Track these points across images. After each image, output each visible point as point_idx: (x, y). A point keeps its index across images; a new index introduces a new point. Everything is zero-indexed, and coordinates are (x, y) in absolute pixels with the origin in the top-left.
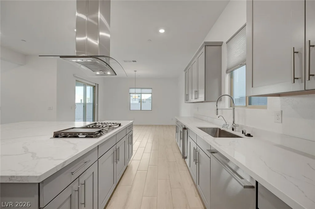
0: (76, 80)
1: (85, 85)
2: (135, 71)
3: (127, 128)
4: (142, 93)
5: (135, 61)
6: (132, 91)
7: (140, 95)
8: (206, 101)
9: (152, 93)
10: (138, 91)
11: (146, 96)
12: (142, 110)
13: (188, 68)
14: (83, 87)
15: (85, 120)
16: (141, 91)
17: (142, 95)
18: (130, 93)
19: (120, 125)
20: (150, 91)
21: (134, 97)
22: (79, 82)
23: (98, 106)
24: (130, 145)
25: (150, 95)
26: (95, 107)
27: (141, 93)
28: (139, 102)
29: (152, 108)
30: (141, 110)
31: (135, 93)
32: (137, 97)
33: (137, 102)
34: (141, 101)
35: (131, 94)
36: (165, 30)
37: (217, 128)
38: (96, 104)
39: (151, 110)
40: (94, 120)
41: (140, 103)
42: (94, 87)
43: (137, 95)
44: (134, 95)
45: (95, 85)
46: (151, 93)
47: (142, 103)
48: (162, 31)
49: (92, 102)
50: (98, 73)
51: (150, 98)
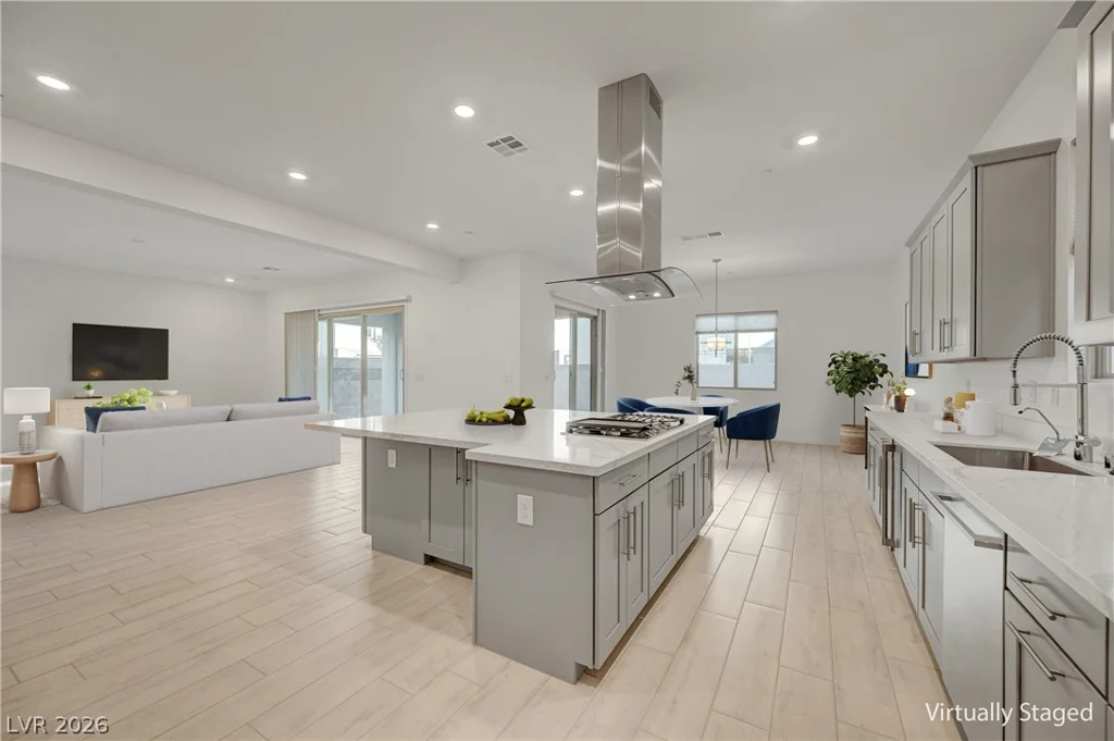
0: (556, 306)
1: (575, 315)
2: (717, 261)
3: (700, 434)
4: (740, 328)
5: (719, 234)
6: (705, 323)
7: (733, 335)
8: (976, 357)
9: (776, 330)
10: (726, 322)
11: (756, 340)
12: (739, 386)
13: (922, 237)
14: (568, 320)
15: (573, 405)
16: (736, 322)
17: (740, 335)
18: (698, 333)
19: (682, 422)
20: (770, 320)
21: (712, 346)
22: (560, 311)
23: (603, 373)
24: (706, 479)
25: (768, 338)
26: (596, 378)
27: (736, 331)
28: (728, 361)
29: (775, 383)
30: (736, 387)
31: (717, 332)
32: (721, 345)
33: (721, 360)
34: (735, 358)
35: (701, 336)
36: (820, 134)
37: (1024, 453)
38: (600, 370)
39: (775, 389)
40: (593, 408)
41: (731, 364)
42: (594, 319)
43: (722, 338)
44: (711, 338)
45: (596, 314)
46: (773, 327)
47: (740, 365)
48: (808, 140)
49: (589, 363)
50: (632, 297)
51: (769, 343)
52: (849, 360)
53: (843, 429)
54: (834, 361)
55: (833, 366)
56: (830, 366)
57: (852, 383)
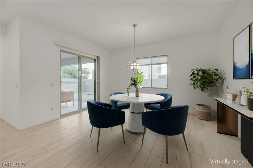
0: (60, 50)
2: (135, 26)
4: (153, 63)
7: (150, 66)
12: (153, 87)
16: (151, 61)
20: (165, 59)
22: (67, 53)
25: (164, 66)
26: (96, 84)
29: (167, 85)
30: (151, 87)
39: (167, 88)
42: (95, 60)
46: (166, 62)
49: (94, 78)
52: (200, 73)
53: (197, 107)
54: (193, 74)
55: (192, 76)
56: (191, 76)
57: (203, 84)
